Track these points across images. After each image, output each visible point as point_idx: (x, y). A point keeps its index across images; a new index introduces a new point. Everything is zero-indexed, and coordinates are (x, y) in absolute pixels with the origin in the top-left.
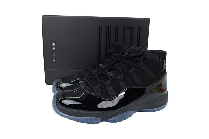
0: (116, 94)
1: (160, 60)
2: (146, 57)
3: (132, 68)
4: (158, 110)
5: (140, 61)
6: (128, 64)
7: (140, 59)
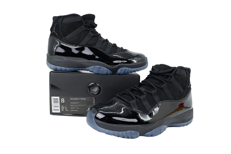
0: (152, 108)
1: (187, 76)
2: (177, 73)
3: (164, 83)
4: (187, 125)
5: (172, 77)
6: (159, 79)
7: (172, 74)
